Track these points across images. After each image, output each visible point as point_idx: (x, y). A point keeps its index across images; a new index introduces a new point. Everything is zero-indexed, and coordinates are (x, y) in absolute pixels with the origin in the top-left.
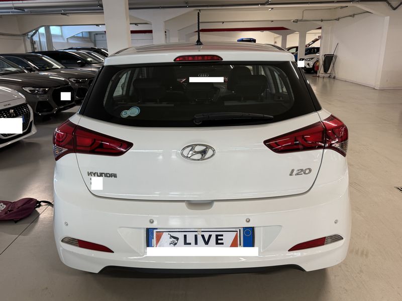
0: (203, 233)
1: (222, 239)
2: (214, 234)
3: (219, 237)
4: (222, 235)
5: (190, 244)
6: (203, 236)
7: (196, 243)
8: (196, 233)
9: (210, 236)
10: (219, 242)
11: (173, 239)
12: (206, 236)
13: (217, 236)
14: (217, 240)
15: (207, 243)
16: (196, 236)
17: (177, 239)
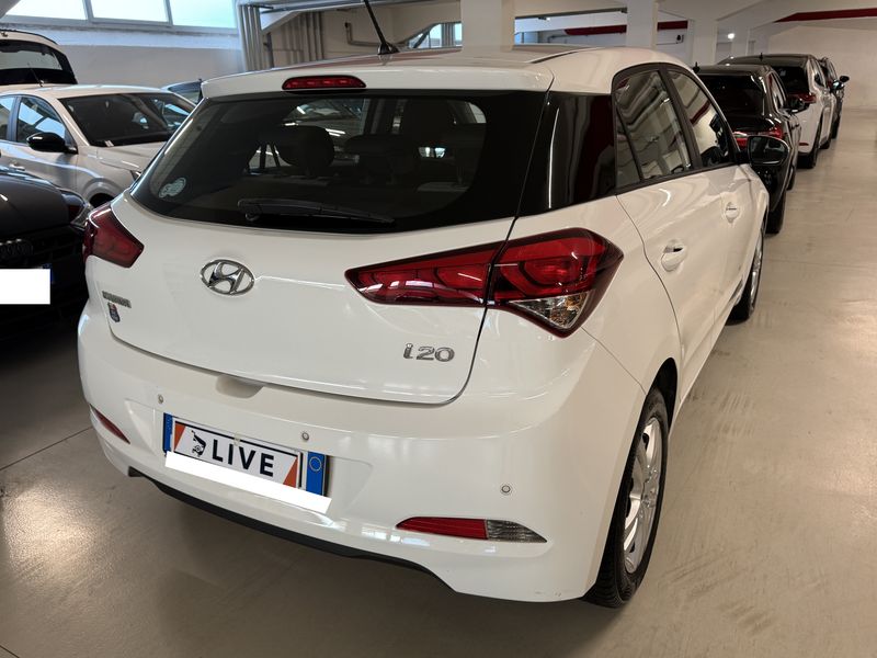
0: (242, 445)
1: (271, 466)
2: (259, 452)
3: (267, 460)
4: (271, 458)
5: (221, 459)
6: (241, 450)
7: (230, 462)
8: (232, 442)
9: (253, 453)
10: (267, 469)
11: (197, 443)
12: (248, 450)
13: (264, 456)
14: (263, 464)
15: (246, 465)
16: (231, 446)
17: (204, 444)
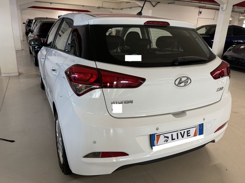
0: (181, 131)
2: (186, 131)
3: (189, 132)
4: (190, 131)
5: (174, 139)
6: (181, 133)
7: (178, 138)
8: (177, 132)
9: (184, 132)
11: (166, 138)
13: (187, 131)
14: (188, 133)
15: (183, 137)
16: (177, 134)
17: (168, 137)
